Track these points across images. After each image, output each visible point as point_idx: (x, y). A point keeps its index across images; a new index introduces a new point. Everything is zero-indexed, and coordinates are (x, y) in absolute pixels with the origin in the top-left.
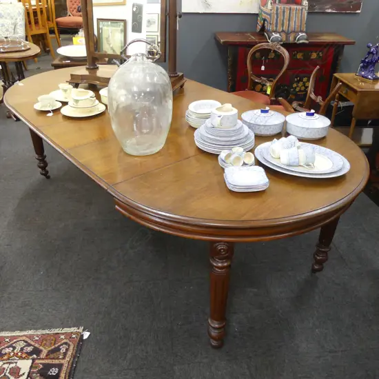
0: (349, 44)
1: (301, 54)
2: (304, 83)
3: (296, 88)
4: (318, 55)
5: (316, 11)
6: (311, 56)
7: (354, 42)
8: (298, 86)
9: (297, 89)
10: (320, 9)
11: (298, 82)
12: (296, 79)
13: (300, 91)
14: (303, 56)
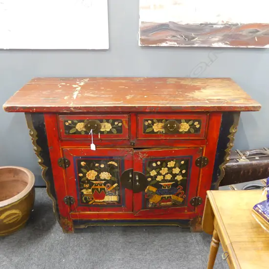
0: (248, 109)
1: (161, 125)
2: (170, 169)
3: (156, 177)
4: (192, 126)
5: (196, 45)
6: (179, 128)
7: (260, 107)
8: (160, 174)
9: (159, 178)
10: (203, 42)
11: (159, 168)
12: (154, 165)
13: (164, 180)
14: (165, 127)
